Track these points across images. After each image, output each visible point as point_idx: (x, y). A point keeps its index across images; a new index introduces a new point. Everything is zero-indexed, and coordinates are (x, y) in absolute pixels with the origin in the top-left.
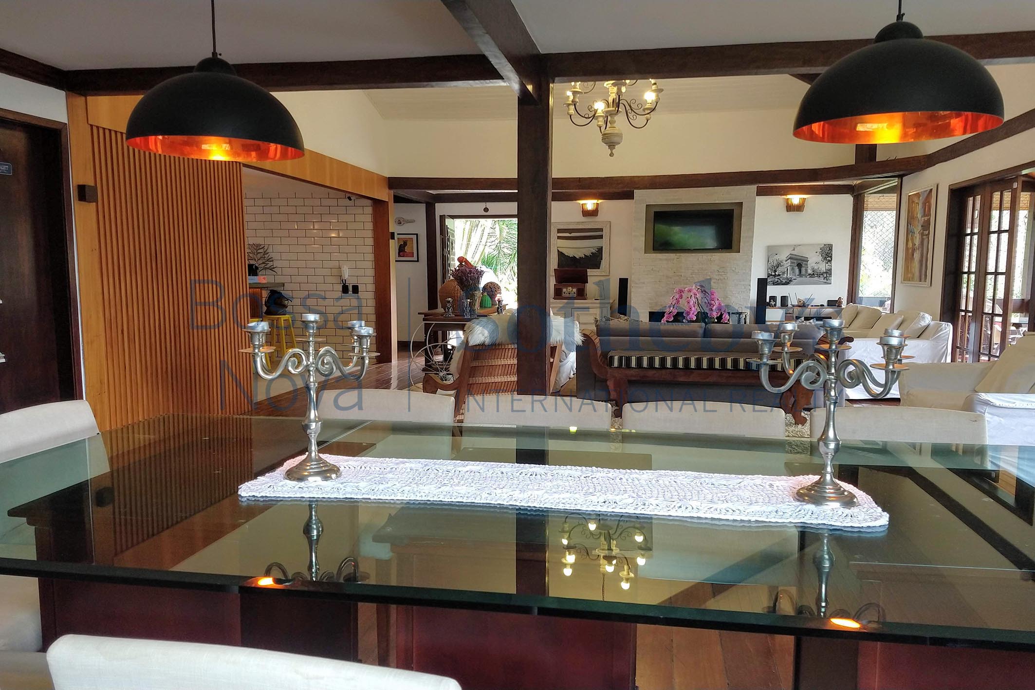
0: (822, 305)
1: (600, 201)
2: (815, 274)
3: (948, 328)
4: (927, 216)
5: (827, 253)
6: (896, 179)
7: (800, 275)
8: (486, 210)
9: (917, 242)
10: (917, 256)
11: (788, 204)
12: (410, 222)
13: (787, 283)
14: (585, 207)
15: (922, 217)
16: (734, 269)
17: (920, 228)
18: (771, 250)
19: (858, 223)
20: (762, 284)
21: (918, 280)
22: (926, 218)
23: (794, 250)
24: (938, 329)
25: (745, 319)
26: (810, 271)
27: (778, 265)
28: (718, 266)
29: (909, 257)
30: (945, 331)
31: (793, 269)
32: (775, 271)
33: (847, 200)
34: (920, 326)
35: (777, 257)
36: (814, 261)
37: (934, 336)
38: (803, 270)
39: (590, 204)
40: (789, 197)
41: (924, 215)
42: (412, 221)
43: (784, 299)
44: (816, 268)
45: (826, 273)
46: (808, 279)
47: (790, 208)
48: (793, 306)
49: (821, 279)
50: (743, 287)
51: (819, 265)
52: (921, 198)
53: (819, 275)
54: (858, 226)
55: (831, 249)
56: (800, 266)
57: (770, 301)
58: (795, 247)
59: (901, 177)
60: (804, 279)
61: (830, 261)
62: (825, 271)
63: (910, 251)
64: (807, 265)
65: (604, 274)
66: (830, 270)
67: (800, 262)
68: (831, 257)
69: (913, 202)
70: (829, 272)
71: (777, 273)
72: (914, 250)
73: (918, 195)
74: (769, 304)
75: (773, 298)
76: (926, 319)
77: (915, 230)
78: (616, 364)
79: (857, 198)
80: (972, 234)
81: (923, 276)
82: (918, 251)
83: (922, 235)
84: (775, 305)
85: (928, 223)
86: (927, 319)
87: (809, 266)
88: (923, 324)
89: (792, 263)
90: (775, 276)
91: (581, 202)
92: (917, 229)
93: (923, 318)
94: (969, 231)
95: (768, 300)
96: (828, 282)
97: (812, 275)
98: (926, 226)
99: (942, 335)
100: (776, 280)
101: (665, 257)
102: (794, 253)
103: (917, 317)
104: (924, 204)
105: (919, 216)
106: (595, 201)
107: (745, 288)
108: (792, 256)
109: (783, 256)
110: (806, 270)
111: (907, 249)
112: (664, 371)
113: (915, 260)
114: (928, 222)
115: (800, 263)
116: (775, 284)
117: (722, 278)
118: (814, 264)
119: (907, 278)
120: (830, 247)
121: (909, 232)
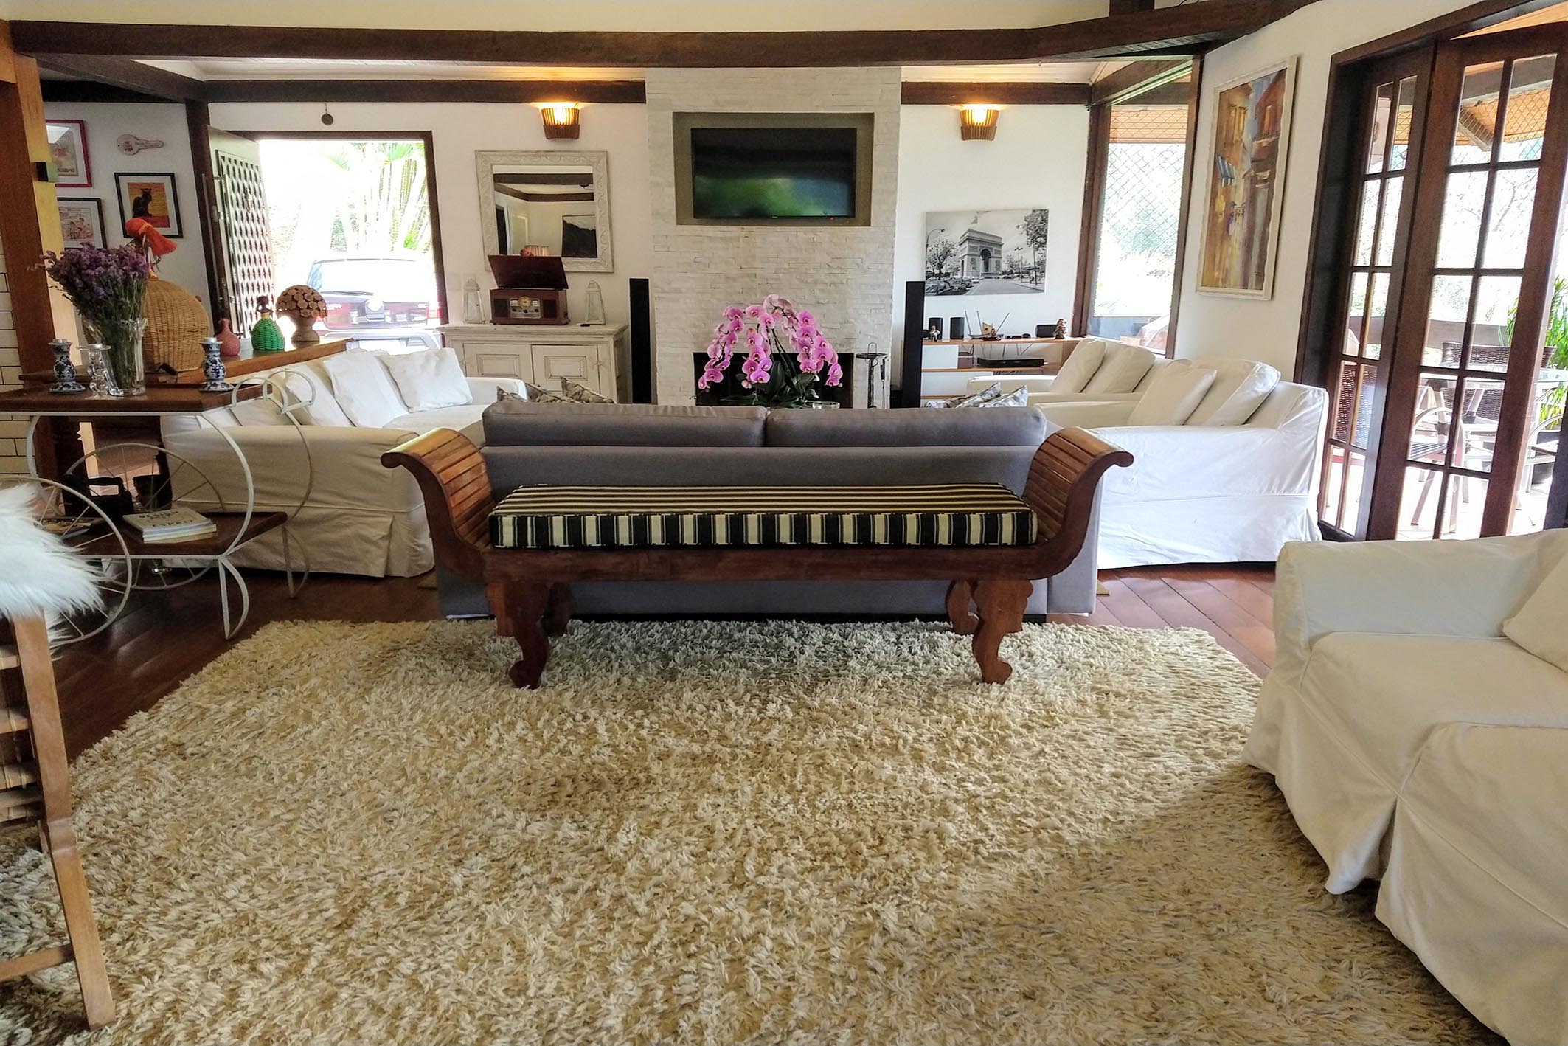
0: (1027, 336)
1: (581, 106)
2: (1014, 272)
3: (1317, 400)
4: (1267, 135)
5: (1038, 230)
6: (1189, 60)
7: (987, 273)
8: (327, 119)
9: (1240, 197)
10: (1238, 230)
11: (964, 122)
12: (152, 147)
13: (961, 292)
14: (549, 116)
15: (1254, 139)
16: (859, 261)
17: (1247, 165)
18: (934, 223)
19: (1098, 164)
20: (915, 293)
21: (1239, 282)
22: (1265, 142)
23: (975, 221)
24: (1296, 405)
25: (883, 368)
26: (1005, 267)
27: (946, 254)
28: (828, 254)
29: (1218, 231)
30: (1313, 408)
31: (973, 262)
32: (940, 266)
33: (1079, 115)
34: (1254, 395)
35: (943, 237)
36: (1014, 246)
37: (1289, 417)
38: (992, 262)
39: (561, 111)
40: (965, 107)
41: (1261, 134)
42: (159, 145)
43: (957, 324)
44: (1016, 259)
45: (1035, 269)
46: (1002, 282)
47: (970, 132)
48: (974, 338)
49: (1026, 282)
50: (878, 301)
51: (1021, 254)
52: (1252, 95)
53: (1023, 273)
54: (1097, 171)
55: (1045, 221)
56: (986, 255)
57: (930, 329)
58: (976, 217)
59: (1199, 50)
60: (992, 282)
61: (1042, 245)
62: (1032, 265)
63: (1221, 219)
64: (999, 252)
65: (601, 269)
66: (1042, 263)
67: (987, 246)
68: (1045, 236)
69: (1231, 106)
70: (1040, 268)
71: (943, 271)
72: (1229, 218)
73: (1245, 89)
74: (927, 334)
75: (936, 322)
76: (1268, 378)
77: (1235, 171)
78: (508, 537)
79: (1098, 113)
80: (1384, 175)
81: (1253, 277)
82: (1240, 220)
83: (1253, 181)
84: (940, 337)
85: (1272, 151)
86: (1272, 379)
87: (1003, 255)
88: (1262, 389)
89: (972, 248)
90: (940, 275)
91: (541, 105)
92: (1241, 169)
93: (1262, 375)
94: (1375, 167)
95: (926, 326)
96: (1037, 287)
97: (1008, 275)
98: (1265, 159)
99: (1306, 418)
100: (942, 284)
101: (720, 234)
102: (976, 227)
103: (1246, 373)
104: (1261, 109)
105: (1247, 137)
106: (572, 105)
107: (882, 302)
108: (972, 235)
109: (955, 235)
110: (998, 264)
111: (1213, 215)
112: (643, 558)
113: (1234, 239)
114: (1273, 149)
115: (986, 250)
116: (941, 292)
117: (836, 280)
118: (1012, 252)
119: (1213, 278)
120: (1043, 216)
121: (1219, 175)
